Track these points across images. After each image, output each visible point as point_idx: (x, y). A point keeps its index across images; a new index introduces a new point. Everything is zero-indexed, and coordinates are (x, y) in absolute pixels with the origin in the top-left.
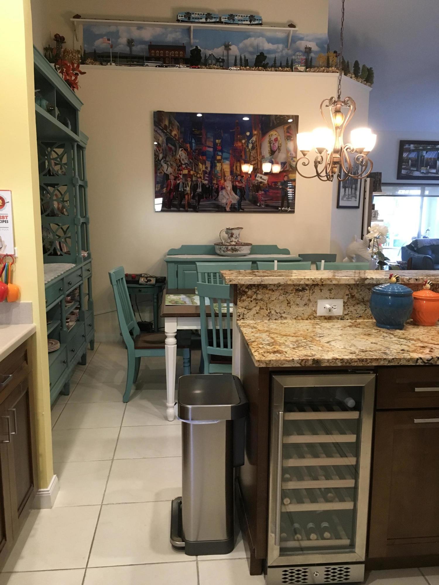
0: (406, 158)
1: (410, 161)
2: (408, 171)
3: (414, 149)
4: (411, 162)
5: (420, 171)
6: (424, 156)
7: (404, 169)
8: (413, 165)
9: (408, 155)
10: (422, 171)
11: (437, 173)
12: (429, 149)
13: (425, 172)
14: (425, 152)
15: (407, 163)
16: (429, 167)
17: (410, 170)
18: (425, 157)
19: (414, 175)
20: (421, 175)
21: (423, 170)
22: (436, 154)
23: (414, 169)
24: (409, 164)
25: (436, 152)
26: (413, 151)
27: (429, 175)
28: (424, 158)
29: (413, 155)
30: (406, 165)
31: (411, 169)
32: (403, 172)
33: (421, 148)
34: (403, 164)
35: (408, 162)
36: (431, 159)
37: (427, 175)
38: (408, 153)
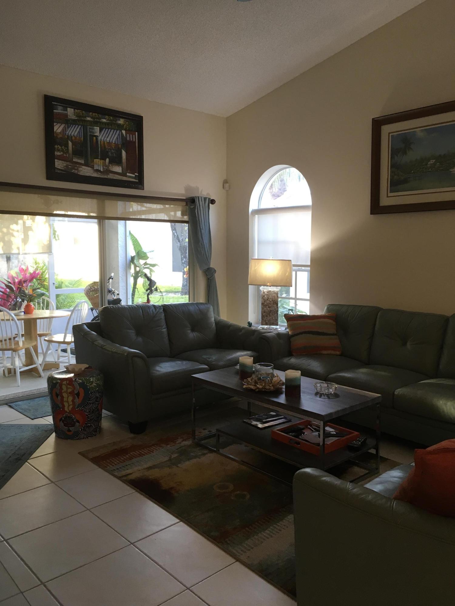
0: (60, 136)
1: (70, 143)
2: (68, 163)
3: (74, 117)
4: (73, 145)
5: (92, 167)
6: (96, 137)
7: (60, 158)
8: (76, 153)
9: (64, 130)
10: (96, 167)
11: (123, 174)
12: (105, 123)
13: (102, 170)
14: (97, 129)
15: (63, 147)
16: (107, 160)
17: (71, 161)
18: (99, 138)
19: (81, 173)
20: (95, 175)
21: (99, 164)
22: (119, 134)
23: (79, 161)
24: (68, 149)
25: (118, 132)
26: (74, 122)
27: (111, 176)
28: (97, 139)
29: (74, 131)
30: (63, 151)
31: (74, 160)
32: (59, 164)
33: (89, 119)
34: (56, 147)
35: (67, 146)
36: (109, 143)
37: (106, 177)
38: (63, 126)
